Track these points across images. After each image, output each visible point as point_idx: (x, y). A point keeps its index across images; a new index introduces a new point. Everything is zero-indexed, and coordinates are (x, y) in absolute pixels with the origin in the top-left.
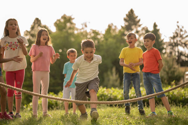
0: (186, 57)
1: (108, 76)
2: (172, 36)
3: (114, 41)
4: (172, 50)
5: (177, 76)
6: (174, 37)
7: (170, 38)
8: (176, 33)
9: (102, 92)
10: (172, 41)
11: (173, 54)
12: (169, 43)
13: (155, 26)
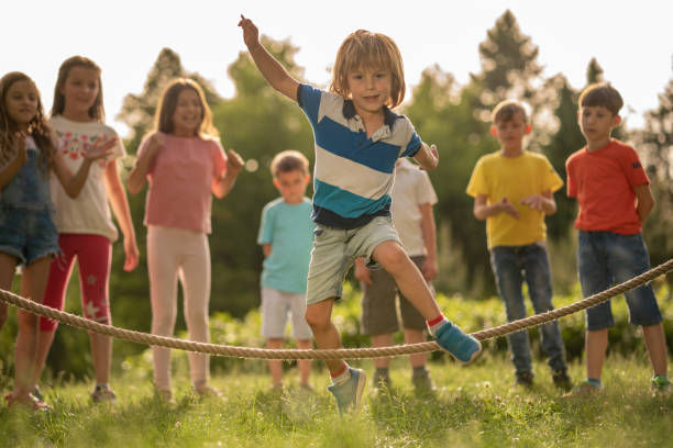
4: (654, 161)
6: (662, 113)
7: (649, 117)
8: (672, 97)
10: (656, 126)
11: (661, 173)
12: (644, 133)
13: (594, 72)
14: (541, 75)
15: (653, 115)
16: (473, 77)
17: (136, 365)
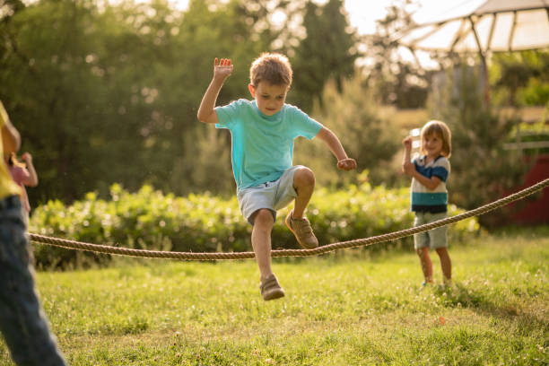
0: (419, 76)
1: (195, 139)
2: (383, 17)
3: (215, 34)
4: (381, 59)
5: (385, 144)
6: (387, 22)
7: (378, 24)
8: (394, 9)
9: (161, 210)
10: (382, 32)
11: (385, 69)
15: (381, 21)
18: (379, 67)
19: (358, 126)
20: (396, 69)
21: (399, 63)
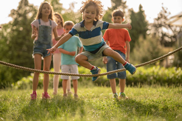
0: (169, 38)
6: (158, 19)
12: (154, 24)
13: (141, 7)
14: (127, 8)
15: (156, 19)
16: (109, 8)
17: (15, 85)
18: (155, 34)
19: (151, 50)
20: (161, 35)
21: (162, 33)
